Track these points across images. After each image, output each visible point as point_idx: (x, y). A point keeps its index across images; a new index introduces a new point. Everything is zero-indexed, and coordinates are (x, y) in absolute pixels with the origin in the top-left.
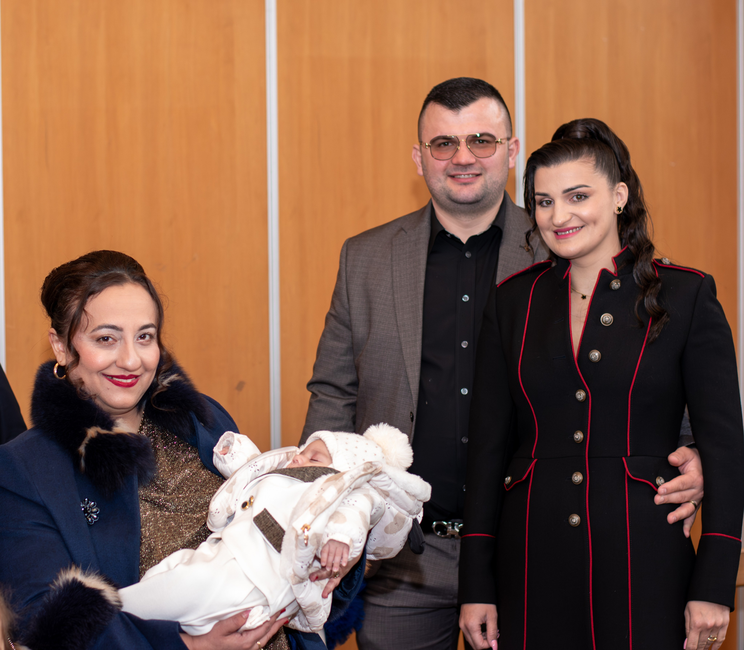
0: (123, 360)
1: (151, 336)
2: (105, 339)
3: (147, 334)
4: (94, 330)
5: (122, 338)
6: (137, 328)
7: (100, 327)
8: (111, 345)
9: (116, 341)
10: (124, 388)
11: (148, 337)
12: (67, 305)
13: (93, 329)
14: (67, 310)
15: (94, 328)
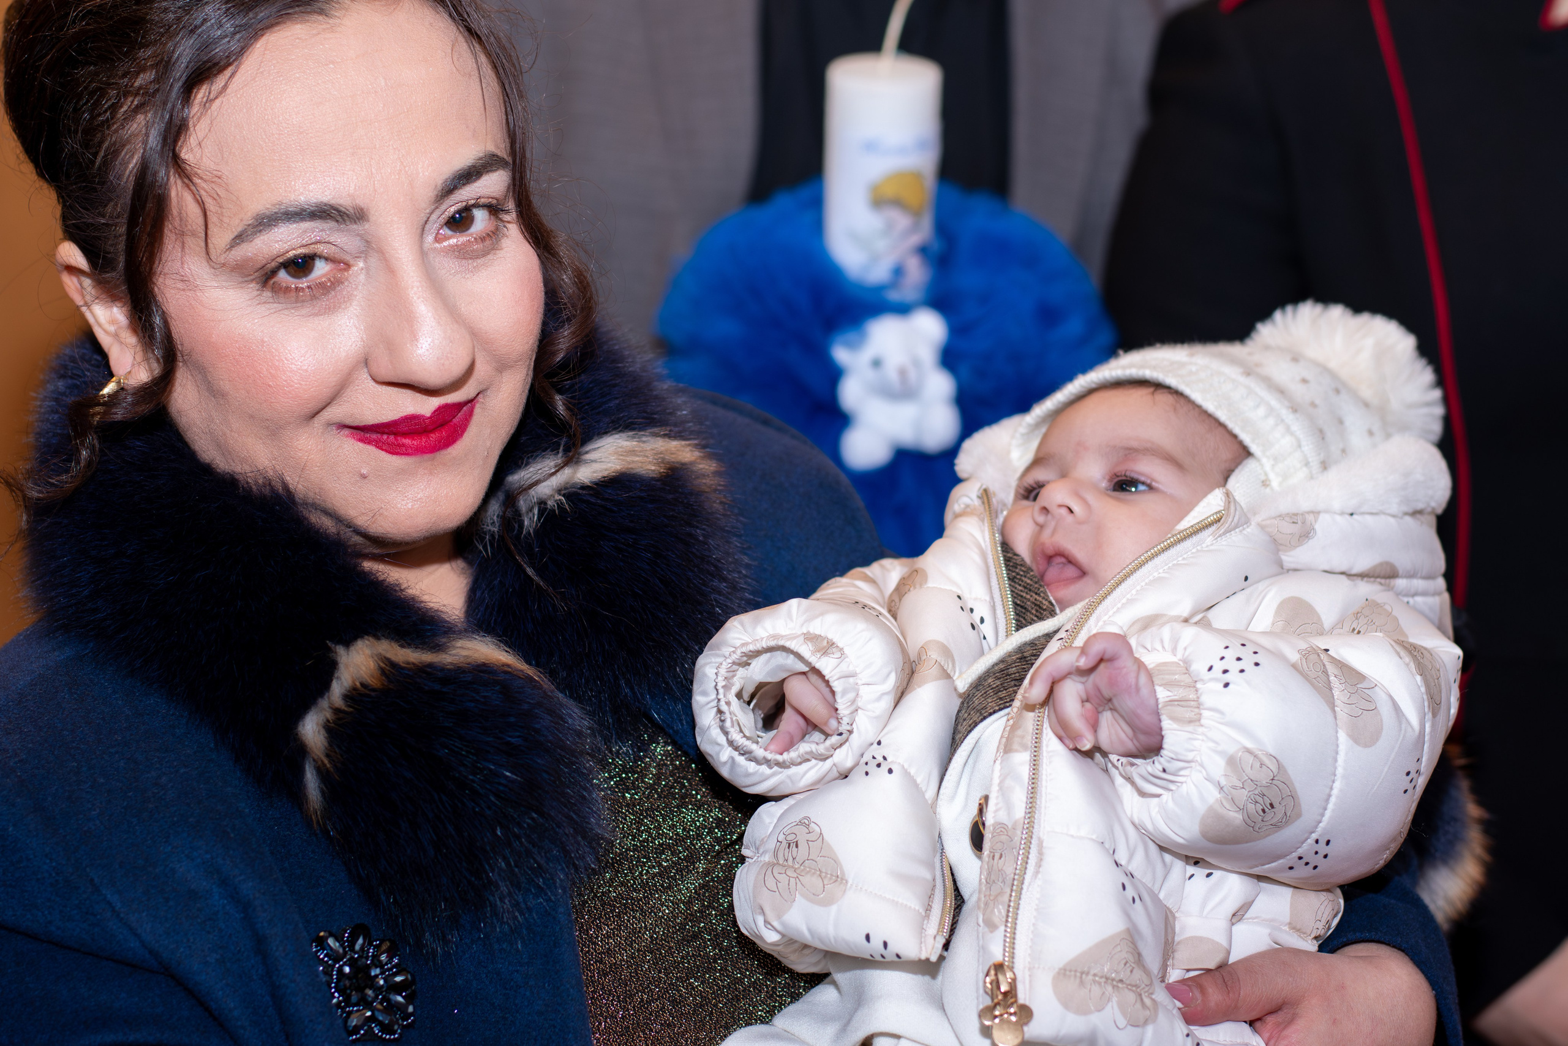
0: (392, 347)
1: (494, 209)
2: (301, 265)
3: (476, 206)
4: (240, 238)
5: (371, 247)
6: (426, 192)
7: (266, 222)
8: (325, 288)
9: (348, 266)
10: (427, 456)
11: (480, 217)
12: (101, 143)
13: (236, 234)
14: (106, 164)
15: (240, 229)
